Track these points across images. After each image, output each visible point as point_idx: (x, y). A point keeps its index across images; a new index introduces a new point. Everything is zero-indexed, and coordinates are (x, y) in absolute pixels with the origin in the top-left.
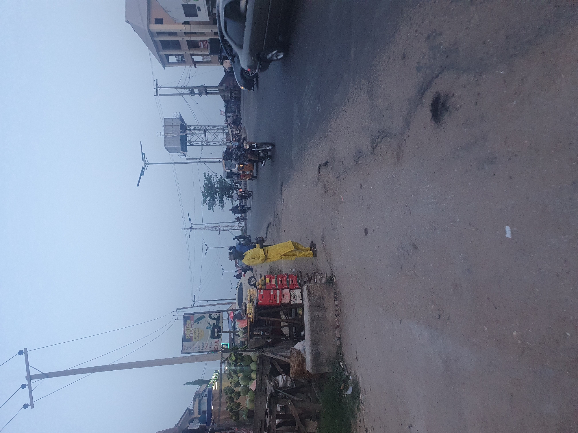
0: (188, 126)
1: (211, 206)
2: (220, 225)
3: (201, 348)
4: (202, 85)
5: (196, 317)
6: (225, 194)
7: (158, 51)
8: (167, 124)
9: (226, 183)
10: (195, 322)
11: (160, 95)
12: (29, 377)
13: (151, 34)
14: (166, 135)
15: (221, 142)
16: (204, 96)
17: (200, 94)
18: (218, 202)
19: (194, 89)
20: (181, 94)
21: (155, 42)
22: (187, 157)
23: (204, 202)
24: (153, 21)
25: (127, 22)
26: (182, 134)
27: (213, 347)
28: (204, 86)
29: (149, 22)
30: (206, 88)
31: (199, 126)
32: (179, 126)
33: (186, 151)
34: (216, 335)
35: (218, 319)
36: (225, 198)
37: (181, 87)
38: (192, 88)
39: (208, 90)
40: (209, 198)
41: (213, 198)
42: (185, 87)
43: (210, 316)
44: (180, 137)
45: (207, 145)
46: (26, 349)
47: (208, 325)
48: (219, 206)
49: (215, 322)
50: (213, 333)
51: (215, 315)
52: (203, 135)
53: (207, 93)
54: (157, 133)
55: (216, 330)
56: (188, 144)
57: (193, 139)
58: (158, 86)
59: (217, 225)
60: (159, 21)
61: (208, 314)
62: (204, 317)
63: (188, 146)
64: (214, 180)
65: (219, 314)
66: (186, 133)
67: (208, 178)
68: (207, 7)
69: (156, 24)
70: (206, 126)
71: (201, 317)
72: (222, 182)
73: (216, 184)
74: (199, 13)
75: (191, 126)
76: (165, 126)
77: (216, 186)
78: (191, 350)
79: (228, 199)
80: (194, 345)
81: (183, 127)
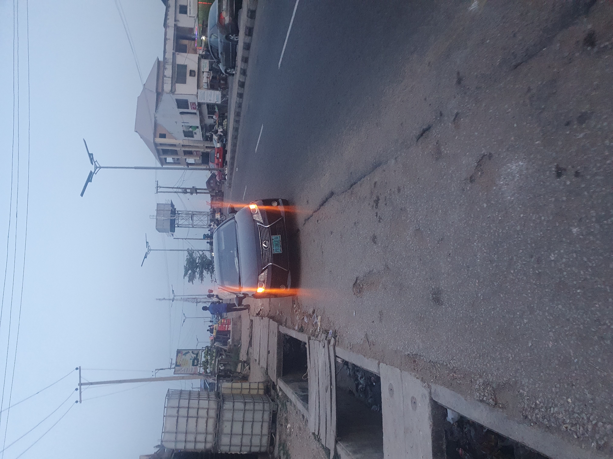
0: (178, 211)
1: (191, 279)
2: (197, 297)
3: (186, 371)
4: (193, 187)
5: (184, 352)
6: (206, 269)
7: (159, 155)
8: (160, 208)
9: (207, 259)
10: (184, 355)
11: (159, 192)
12: (81, 384)
13: (156, 145)
14: (158, 217)
15: (206, 225)
16: (194, 194)
17: (192, 193)
18: (197, 276)
19: (187, 190)
20: (175, 192)
21: (158, 151)
22: (175, 237)
23: (185, 275)
24: (158, 135)
25: (136, 132)
26: (172, 218)
27: (193, 371)
28: (195, 188)
29: (155, 136)
30: (196, 189)
31: (187, 211)
32: (170, 210)
33: (174, 232)
34: (195, 364)
35: (197, 354)
36: (205, 272)
37: (177, 188)
38: (186, 189)
39: (198, 191)
40: (190, 271)
41: (194, 272)
42: (180, 188)
43: (192, 352)
44: (169, 221)
45: (193, 227)
46: (80, 367)
47: (191, 358)
48: (199, 279)
49: (195, 356)
50: (193, 362)
51: (196, 352)
52: (190, 219)
53: (197, 193)
54: (150, 216)
55: (195, 361)
56: (176, 226)
57: (181, 222)
58: (158, 186)
59: (194, 297)
60: (163, 136)
61: (192, 351)
62: (189, 352)
63: (176, 228)
64: (196, 255)
65: (198, 352)
66: (175, 217)
67: (191, 253)
68: (201, 133)
69: (159, 138)
70: (193, 212)
71: (187, 352)
72: (203, 258)
73: (197, 259)
74: (195, 135)
75: (180, 211)
76: (157, 210)
77: (197, 262)
78: (179, 372)
79: (208, 273)
80: (181, 369)
81: (174, 212)
